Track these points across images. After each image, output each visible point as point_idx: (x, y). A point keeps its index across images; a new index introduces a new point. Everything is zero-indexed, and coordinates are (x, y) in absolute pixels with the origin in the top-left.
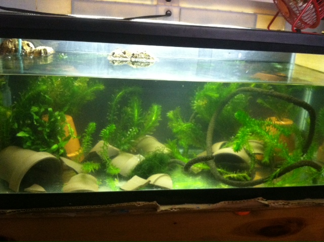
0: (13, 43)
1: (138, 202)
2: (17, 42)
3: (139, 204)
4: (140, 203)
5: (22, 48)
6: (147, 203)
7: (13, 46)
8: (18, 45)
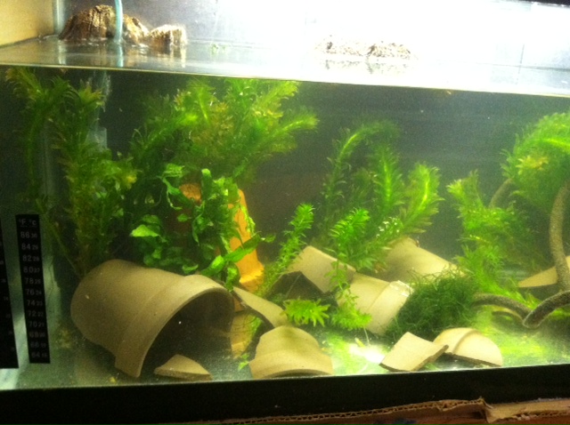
0: (103, 15)
1: (441, 401)
2: (112, 14)
3: (446, 407)
4: (447, 402)
5: (125, 29)
6: (464, 403)
7: (103, 23)
8: (115, 19)
